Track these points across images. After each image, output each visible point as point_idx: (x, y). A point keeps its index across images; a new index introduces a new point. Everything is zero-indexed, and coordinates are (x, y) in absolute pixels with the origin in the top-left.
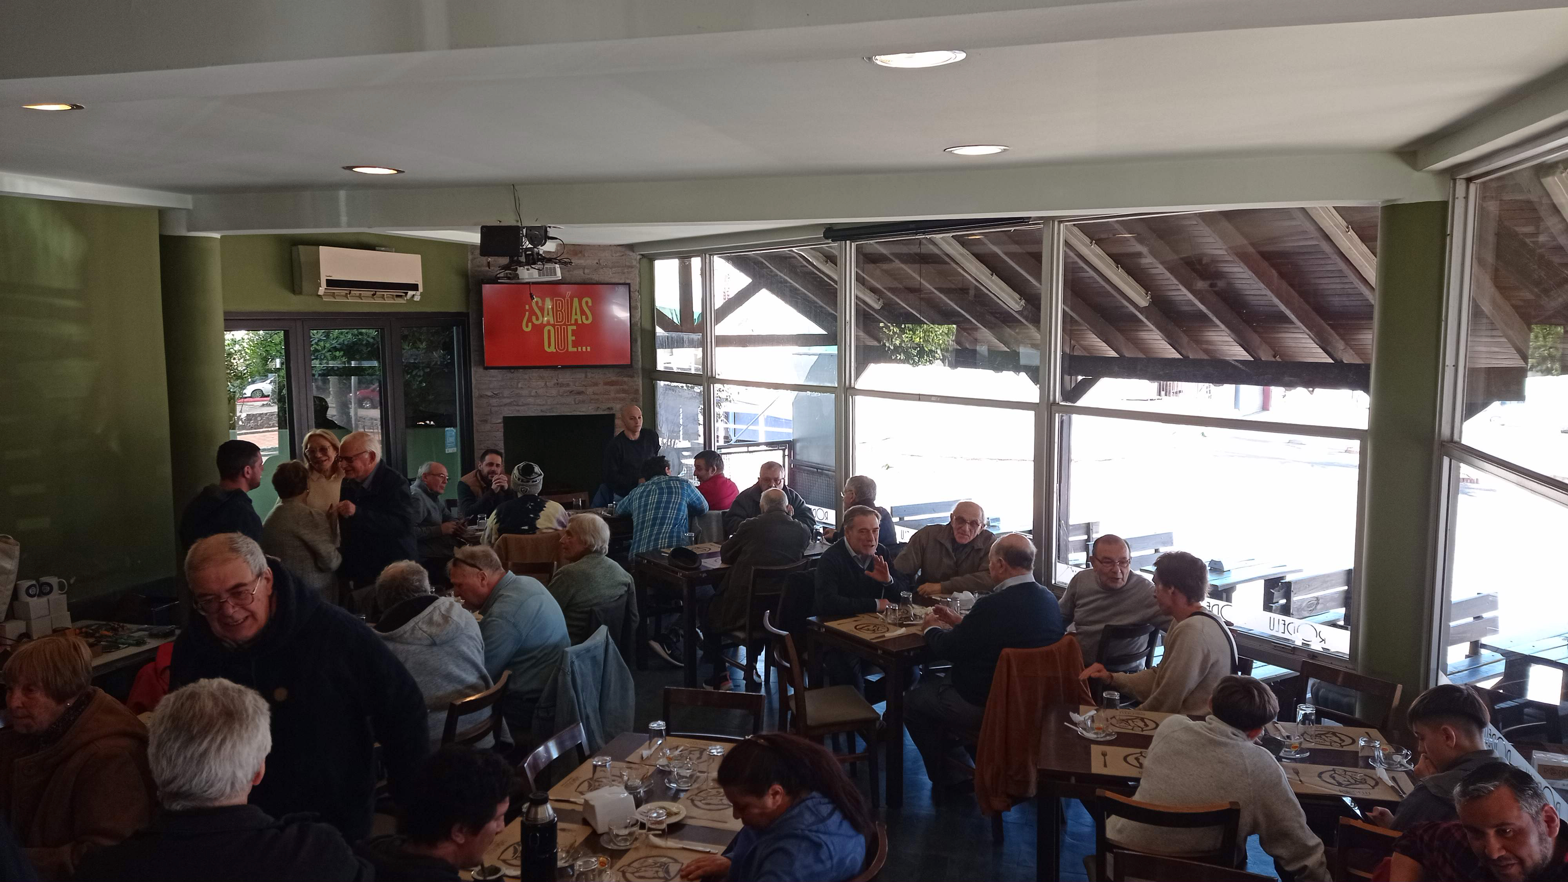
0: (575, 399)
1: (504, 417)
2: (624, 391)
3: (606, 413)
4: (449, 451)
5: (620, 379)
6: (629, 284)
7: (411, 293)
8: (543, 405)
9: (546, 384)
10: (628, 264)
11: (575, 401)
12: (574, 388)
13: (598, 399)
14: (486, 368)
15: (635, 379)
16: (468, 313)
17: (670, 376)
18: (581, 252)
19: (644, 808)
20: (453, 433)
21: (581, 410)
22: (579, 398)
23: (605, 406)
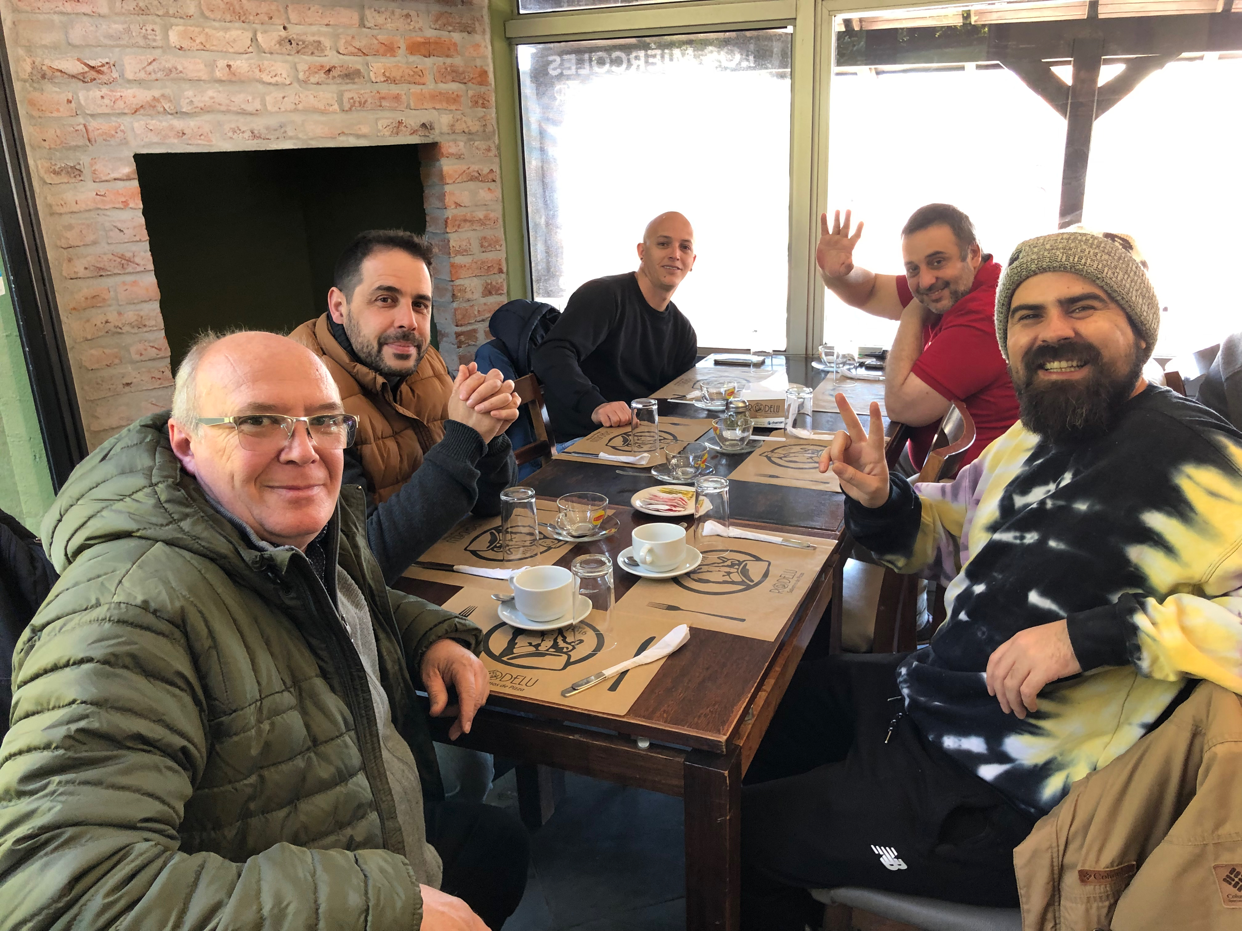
0: (341, 94)
2: (456, 75)
3: (415, 140)
8: (256, 113)
9: (254, 39)
11: (340, 102)
12: (335, 59)
13: (397, 98)
15: (477, 38)
21: (360, 133)
22: (352, 91)
23: (413, 119)
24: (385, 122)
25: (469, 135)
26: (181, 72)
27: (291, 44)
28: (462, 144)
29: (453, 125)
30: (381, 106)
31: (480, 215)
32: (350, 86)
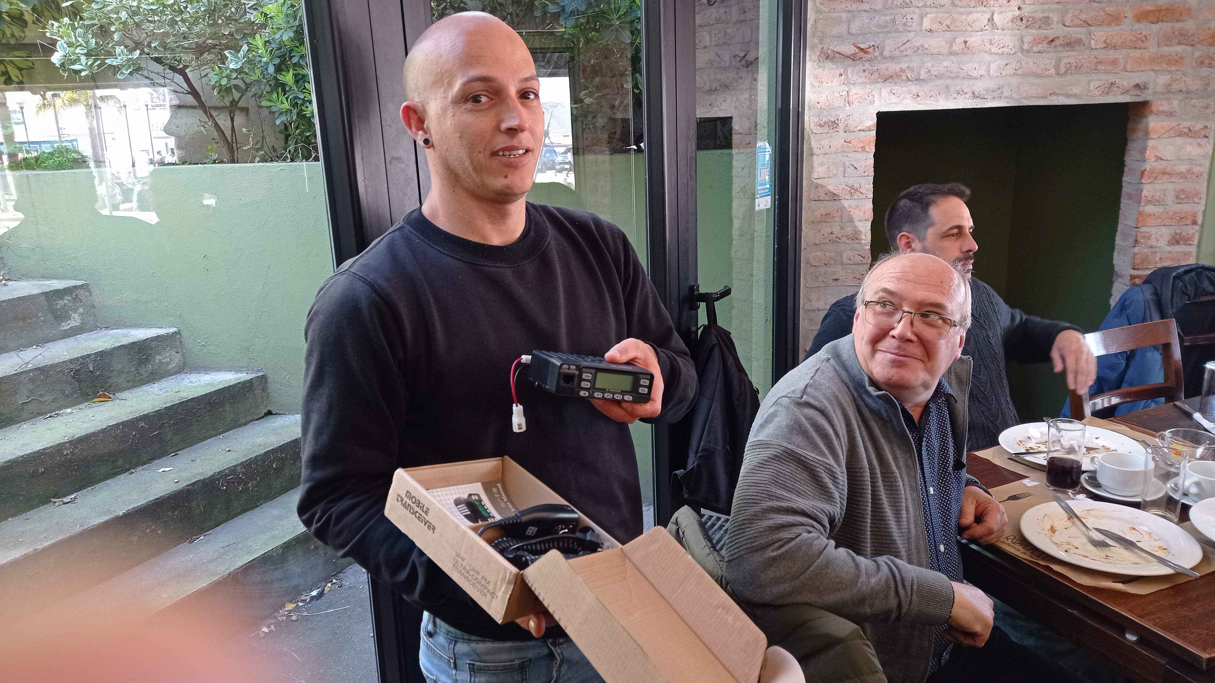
0: (1059, 60)
1: (879, 115)
2: (1184, 38)
3: (1123, 98)
9: (991, 20)
11: (1057, 67)
13: (1114, 62)
21: (1071, 92)
22: (1070, 57)
23: (1127, 80)
24: (1098, 83)
25: (1187, 93)
26: (926, 49)
27: (1022, 21)
28: (1176, 102)
29: (1169, 85)
30: (1096, 69)
31: (1183, 168)
32: (1068, 53)
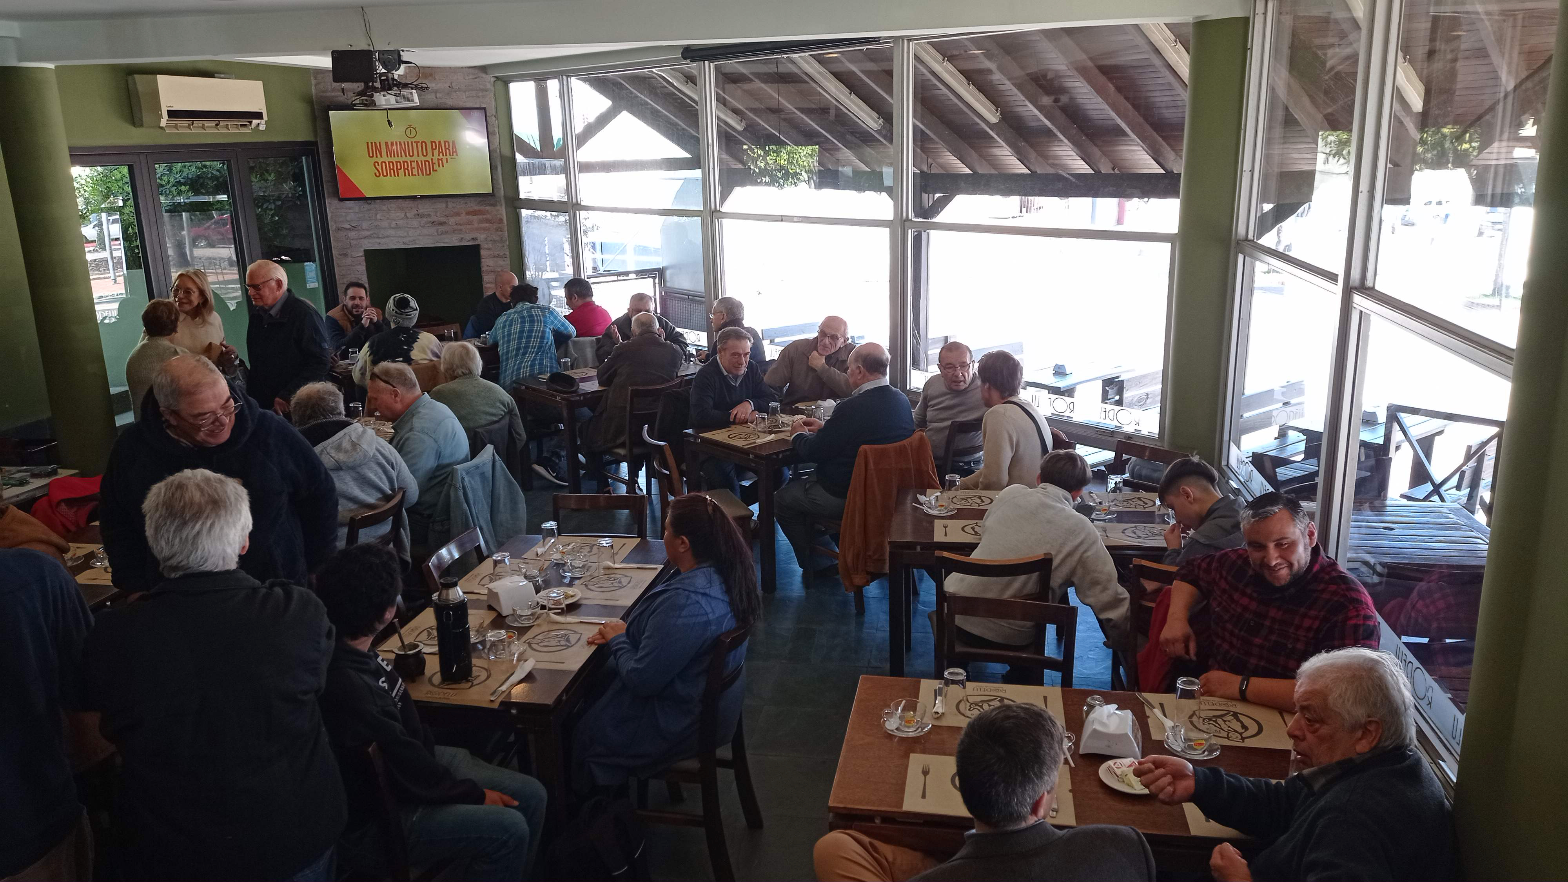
0: (437, 230)
1: (365, 251)
2: (487, 221)
3: (470, 243)
4: (310, 285)
5: (482, 208)
6: (485, 109)
7: (255, 122)
8: (405, 236)
9: (406, 215)
10: (481, 87)
11: (437, 232)
12: (436, 219)
13: (461, 230)
14: (341, 200)
15: (498, 208)
16: (316, 142)
17: (532, 204)
18: (431, 75)
19: (542, 593)
20: (313, 268)
21: (445, 241)
22: (442, 228)
23: (468, 236)
24: (457, 238)
25: (494, 241)
26: (381, 226)
27: (419, 215)
28: (491, 245)
29: (487, 238)
30: (454, 233)
